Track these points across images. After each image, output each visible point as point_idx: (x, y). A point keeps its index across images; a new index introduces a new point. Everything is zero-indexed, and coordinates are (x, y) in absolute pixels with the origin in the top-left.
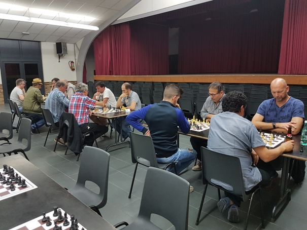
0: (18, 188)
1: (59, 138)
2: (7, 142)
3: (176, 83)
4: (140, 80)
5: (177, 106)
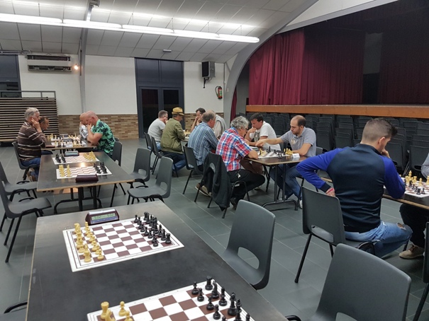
0: (162, 244)
1: (201, 185)
2: (143, 184)
3: (385, 118)
4: (314, 112)
5: (384, 154)
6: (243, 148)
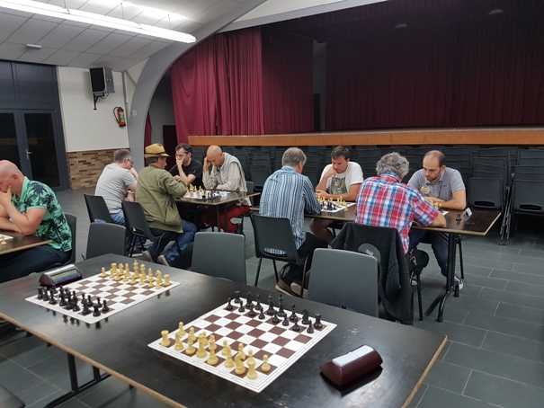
6: (427, 208)
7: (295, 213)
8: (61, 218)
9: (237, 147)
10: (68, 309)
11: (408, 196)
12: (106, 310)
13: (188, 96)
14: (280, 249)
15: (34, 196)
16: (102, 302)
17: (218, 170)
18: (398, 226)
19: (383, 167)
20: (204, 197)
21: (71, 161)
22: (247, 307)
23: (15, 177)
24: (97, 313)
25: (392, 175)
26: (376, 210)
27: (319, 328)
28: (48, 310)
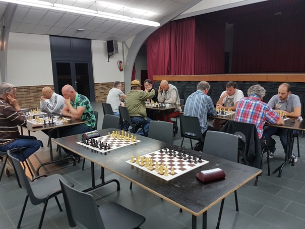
6: (273, 115)
7: (202, 114)
8: (92, 112)
9: (178, 82)
10: (94, 147)
11: (263, 108)
12: (109, 148)
13: (154, 55)
14: (193, 133)
15: (81, 101)
16: (108, 145)
17: (166, 93)
18: (256, 123)
19: (251, 92)
20: (157, 106)
21: (96, 87)
22: (169, 152)
23: (72, 92)
24: (105, 149)
25: (255, 96)
26: (245, 115)
27: (200, 162)
28: (85, 147)
